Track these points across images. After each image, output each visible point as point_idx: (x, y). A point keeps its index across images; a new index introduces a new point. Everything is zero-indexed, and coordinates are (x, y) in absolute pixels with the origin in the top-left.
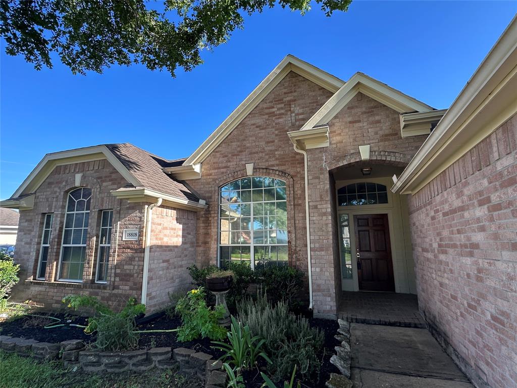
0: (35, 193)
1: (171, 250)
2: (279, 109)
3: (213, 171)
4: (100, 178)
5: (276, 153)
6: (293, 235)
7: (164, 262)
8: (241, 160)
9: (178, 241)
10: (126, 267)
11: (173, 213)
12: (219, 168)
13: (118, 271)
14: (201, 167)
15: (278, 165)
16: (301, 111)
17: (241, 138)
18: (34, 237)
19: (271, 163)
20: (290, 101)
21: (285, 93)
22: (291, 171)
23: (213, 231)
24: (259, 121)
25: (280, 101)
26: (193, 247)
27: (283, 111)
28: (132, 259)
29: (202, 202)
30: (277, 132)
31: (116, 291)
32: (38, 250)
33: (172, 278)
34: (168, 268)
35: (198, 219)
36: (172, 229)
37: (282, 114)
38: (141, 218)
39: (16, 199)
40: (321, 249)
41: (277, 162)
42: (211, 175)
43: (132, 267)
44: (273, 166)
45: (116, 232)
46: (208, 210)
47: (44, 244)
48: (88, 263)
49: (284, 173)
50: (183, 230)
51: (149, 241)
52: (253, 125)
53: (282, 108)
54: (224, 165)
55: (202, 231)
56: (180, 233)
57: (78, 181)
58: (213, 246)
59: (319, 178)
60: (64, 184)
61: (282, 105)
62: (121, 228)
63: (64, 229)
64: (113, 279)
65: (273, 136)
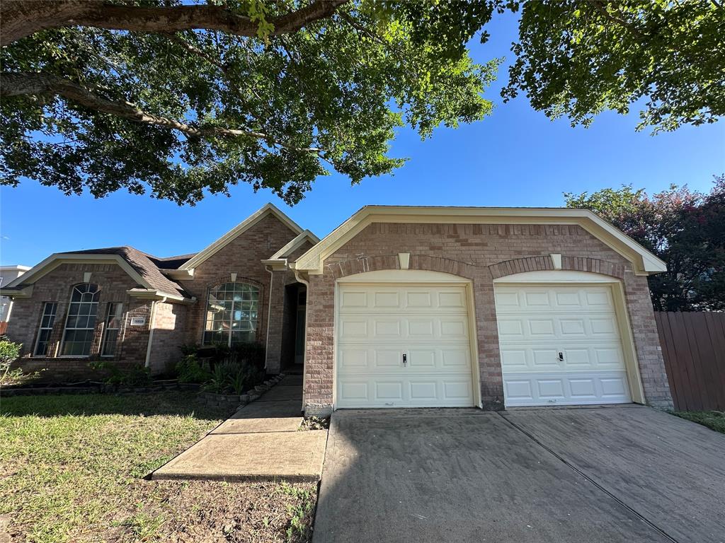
0: (34, 284)
1: (166, 333)
2: (260, 238)
3: (204, 276)
4: (111, 278)
5: (255, 268)
6: (260, 325)
7: (161, 341)
8: (228, 270)
9: (172, 327)
10: (132, 344)
11: (170, 307)
12: (210, 274)
13: (125, 347)
14: (194, 272)
15: (255, 277)
16: (274, 242)
17: (230, 253)
18: (33, 321)
19: (250, 275)
20: (267, 233)
21: (265, 227)
22: (262, 281)
23: (201, 320)
24: (244, 243)
25: (261, 232)
26: (182, 331)
27: (262, 240)
28: (138, 338)
29: (194, 298)
30: (256, 253)
31: (122, 361)
32: (37, 333)
33: (166, 354)
34: (163, 346)
35: (188, 311)
36: (169, 318)
37: (261, 241)
38: (148, 310)
39: (13, 289)
40: (275, 333)
41: (254, 275)
42: (202, 278)
43: (138, 344)
44: (251, 276)
45: (125, 319)
46: (197, 305)
47: (42, 327)
48: (96, 342)
49: (258, 282)
50: (176, 319)
51: (153, 325)
52: (240, 245)
53: (262, 238)
54: (214, 272)
55: (191, 320)
56: (174, 321)
57: (87, 278)
58: (200, 331)
59: (278, 289)
60: (71, 279)
61: (262, 235)
62: (129, 316)
63: (68, 315)
64: (120, 353)
65: (254, 256)
